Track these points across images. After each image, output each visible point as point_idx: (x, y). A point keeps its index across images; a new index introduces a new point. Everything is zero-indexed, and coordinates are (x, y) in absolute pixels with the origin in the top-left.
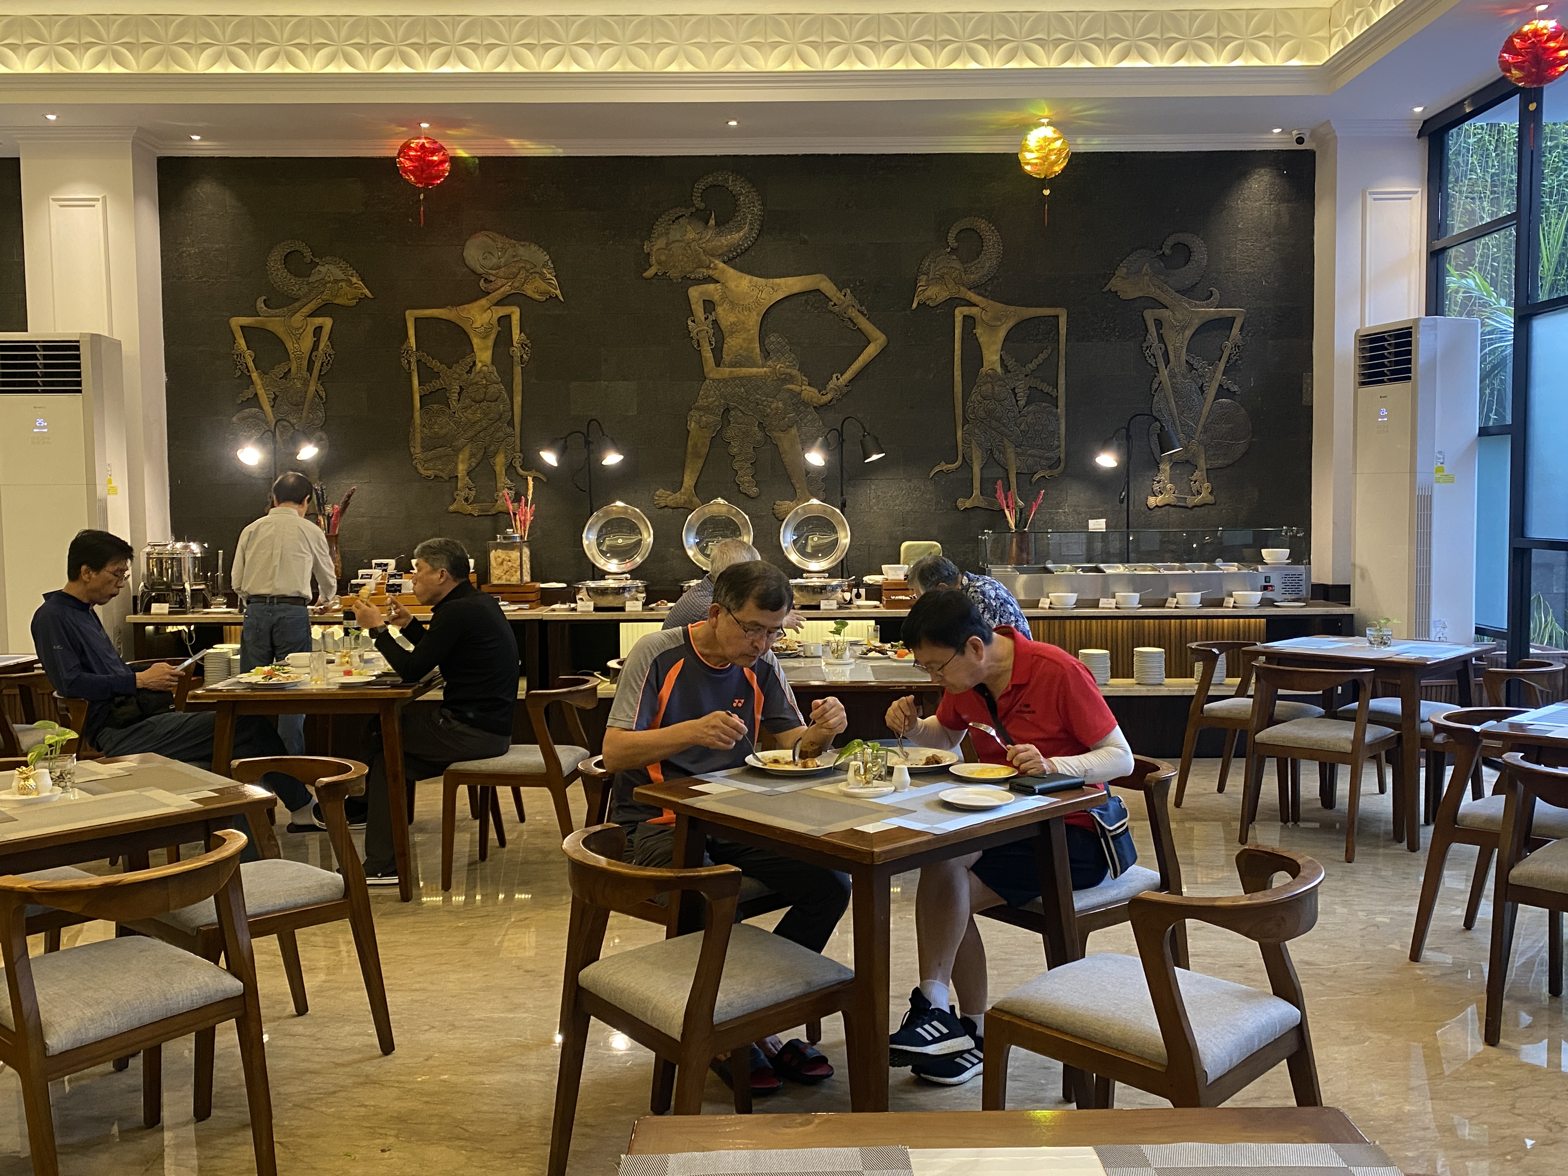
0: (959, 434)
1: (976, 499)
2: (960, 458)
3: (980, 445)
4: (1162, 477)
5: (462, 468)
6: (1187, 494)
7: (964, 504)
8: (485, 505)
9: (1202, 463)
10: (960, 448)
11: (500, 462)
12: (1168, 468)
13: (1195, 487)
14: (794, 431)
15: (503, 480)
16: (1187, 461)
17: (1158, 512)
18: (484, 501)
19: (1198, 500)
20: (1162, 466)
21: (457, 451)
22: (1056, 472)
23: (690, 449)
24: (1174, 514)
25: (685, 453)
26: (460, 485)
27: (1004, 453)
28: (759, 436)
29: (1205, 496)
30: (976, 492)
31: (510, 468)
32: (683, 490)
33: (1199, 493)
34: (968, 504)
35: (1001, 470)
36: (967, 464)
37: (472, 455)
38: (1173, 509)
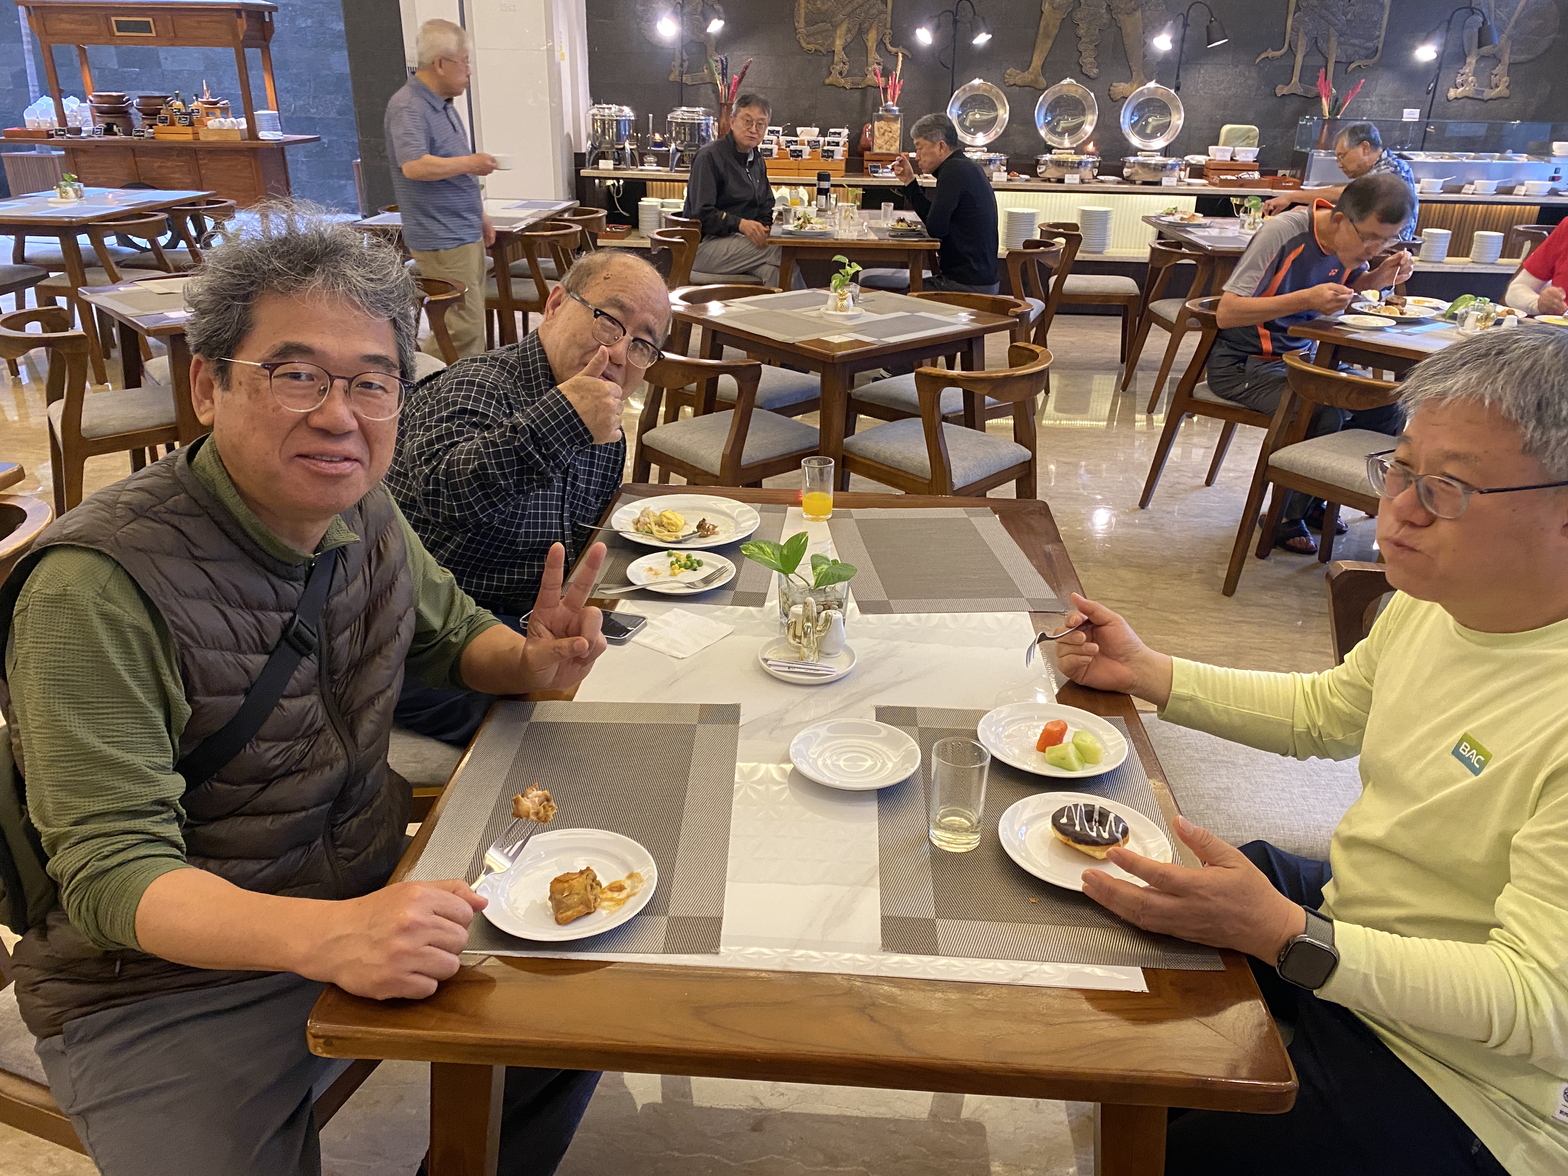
0: (1290, 22)
1: (1295, 86)
2: (1286, 45)
3: (1306, 34)
4: (1466, 70)
5: (839, 44)
6: (1486, 87)
7: (1282, 90)
8: (857, 79)
9: (1506, 59)
10: (1288, 37)
11: (872, 38)
12: (1474, 61)
13: (1494, 79)
14: (1138, 14)
15: (874, 56)
16: (1494, 56)
17: (1456, 104)
18: (855, 75)
19: (1494, 93)
20: (1468, 60)
21: (835, 27)
22: (1370, 62)
23: (1041, 30)
24: (1470, 105)
25: (1037, 34)
26: (836, 59)
27: (1327, 41)
28: (1106, 17)
29: (1501, 90)
30: (1295, 79)
31: (881, 43)
32: (1031, 70)
33: (1497, 86)
34: (1286, 90)
35: (1322, 59)
36: (1292, 52)
37: (849, 30)
38: (1469, 101)
